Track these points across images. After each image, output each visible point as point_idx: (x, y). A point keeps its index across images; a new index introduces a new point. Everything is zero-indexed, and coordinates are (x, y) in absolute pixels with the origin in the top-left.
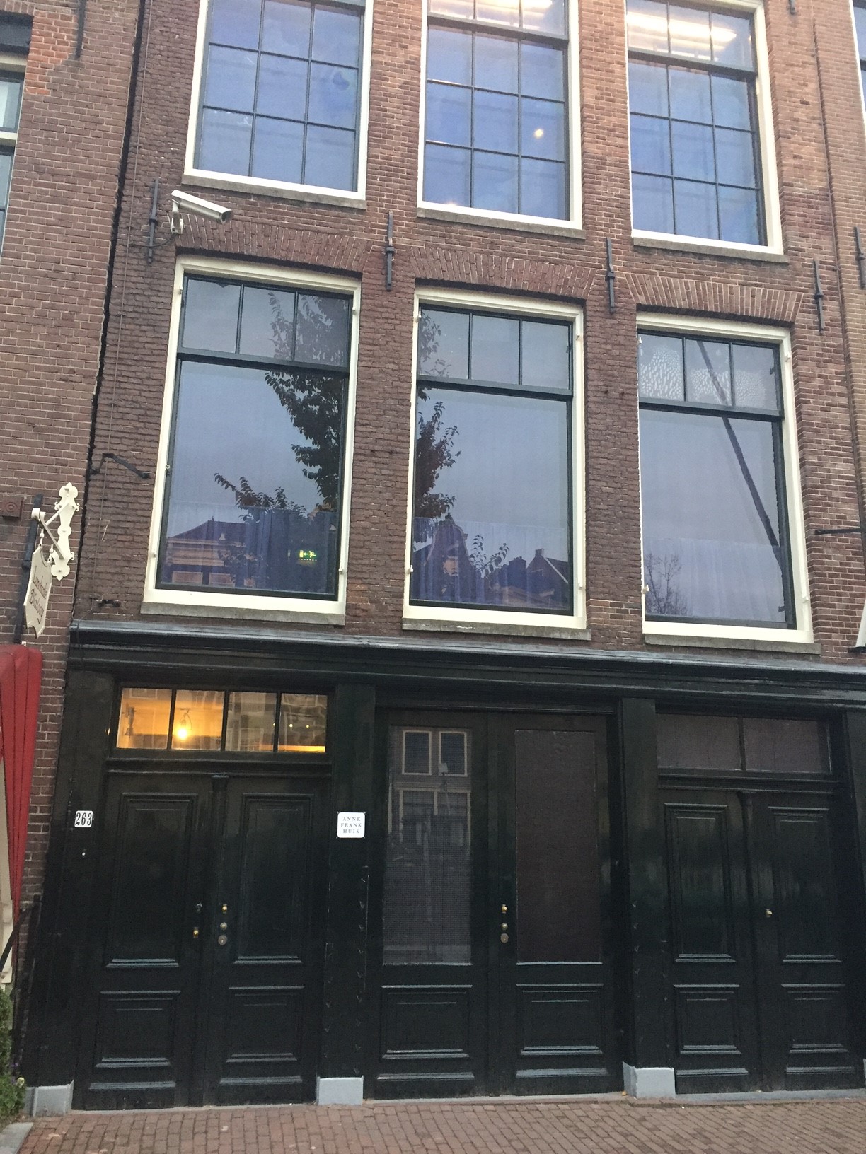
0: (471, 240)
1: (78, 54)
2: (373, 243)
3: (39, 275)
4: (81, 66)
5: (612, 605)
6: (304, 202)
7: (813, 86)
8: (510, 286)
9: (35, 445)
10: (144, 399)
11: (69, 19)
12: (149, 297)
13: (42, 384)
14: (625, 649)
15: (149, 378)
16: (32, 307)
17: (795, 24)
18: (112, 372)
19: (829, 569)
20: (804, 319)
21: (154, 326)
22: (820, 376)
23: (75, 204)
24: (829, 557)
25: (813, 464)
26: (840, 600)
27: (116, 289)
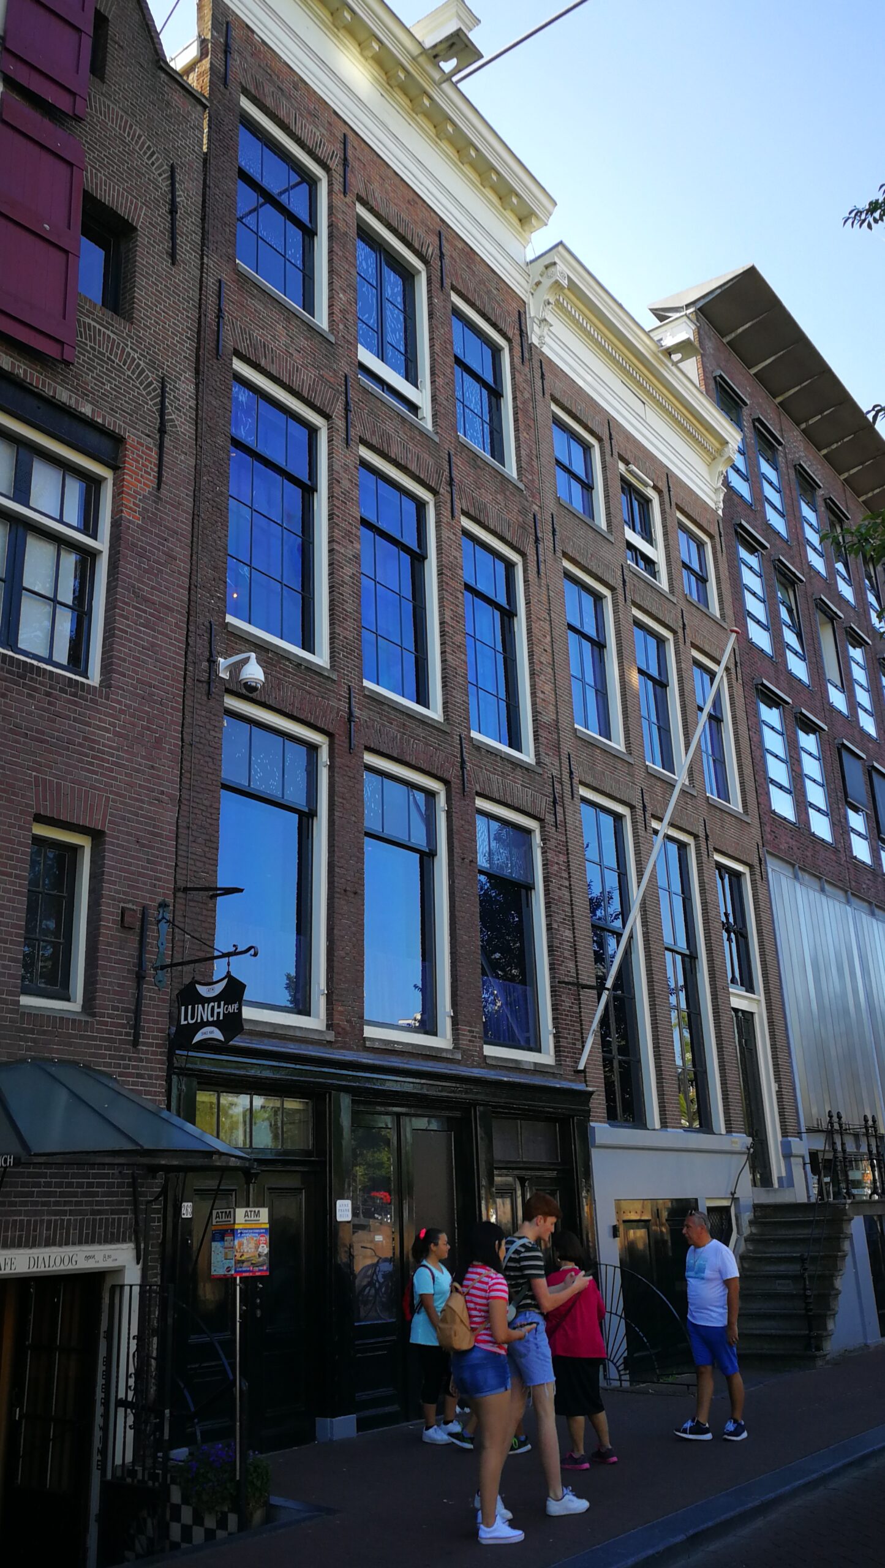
0: (394, 720)
1: (159, 488)
2: (341, 710)
3: (138, 695)
4: (160, 499)
5: (470, 1031)
6: (301, 665)
7: (549, 638)
8: (413, 763)
9: (139, 859)
10: (208, 826)
11: (151, 450)
12: (209, 730)
13: (142, 801)
14: (476, 1067)
15: (211, 806)
16: (134, 725)
17: (540, 586)
18: (188, 797)
19: (564, 1010)
20: (550, 818)
21: (213, 759)
22: (557, 863)
23: (160, 633)
24: (564, 1001)
25: (556, 929)
26: (569, 1034)
27: (188, 720)
